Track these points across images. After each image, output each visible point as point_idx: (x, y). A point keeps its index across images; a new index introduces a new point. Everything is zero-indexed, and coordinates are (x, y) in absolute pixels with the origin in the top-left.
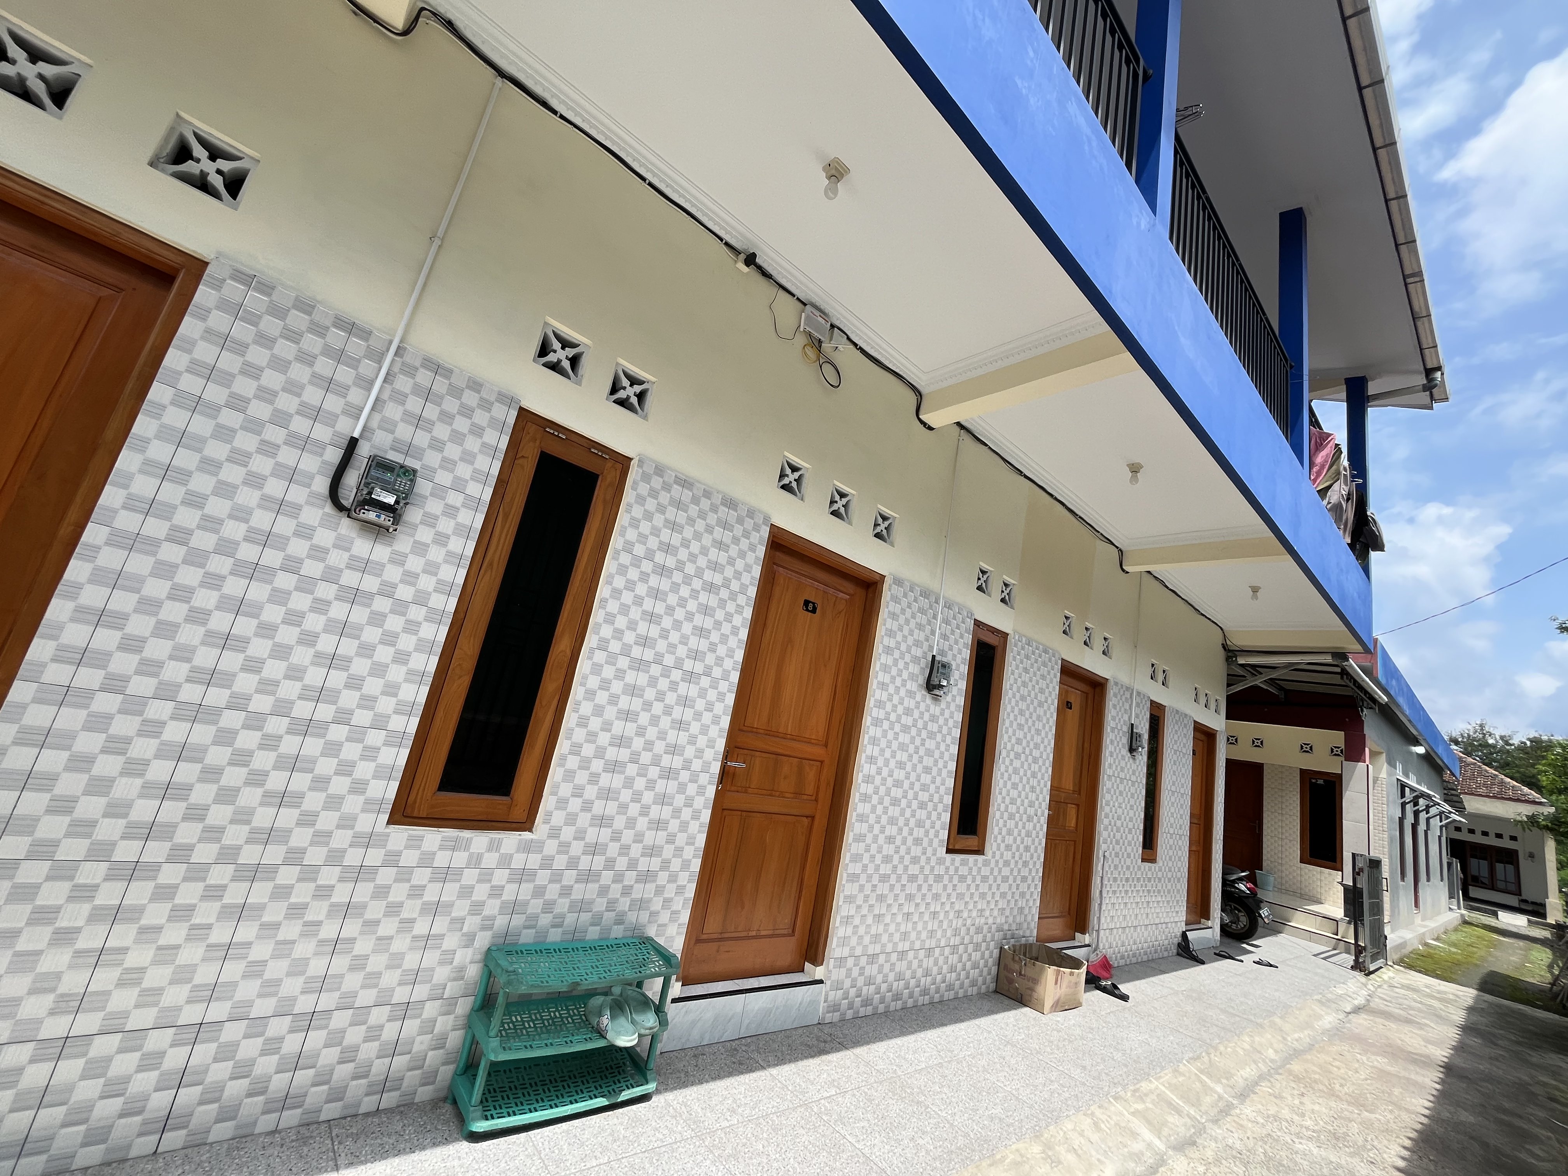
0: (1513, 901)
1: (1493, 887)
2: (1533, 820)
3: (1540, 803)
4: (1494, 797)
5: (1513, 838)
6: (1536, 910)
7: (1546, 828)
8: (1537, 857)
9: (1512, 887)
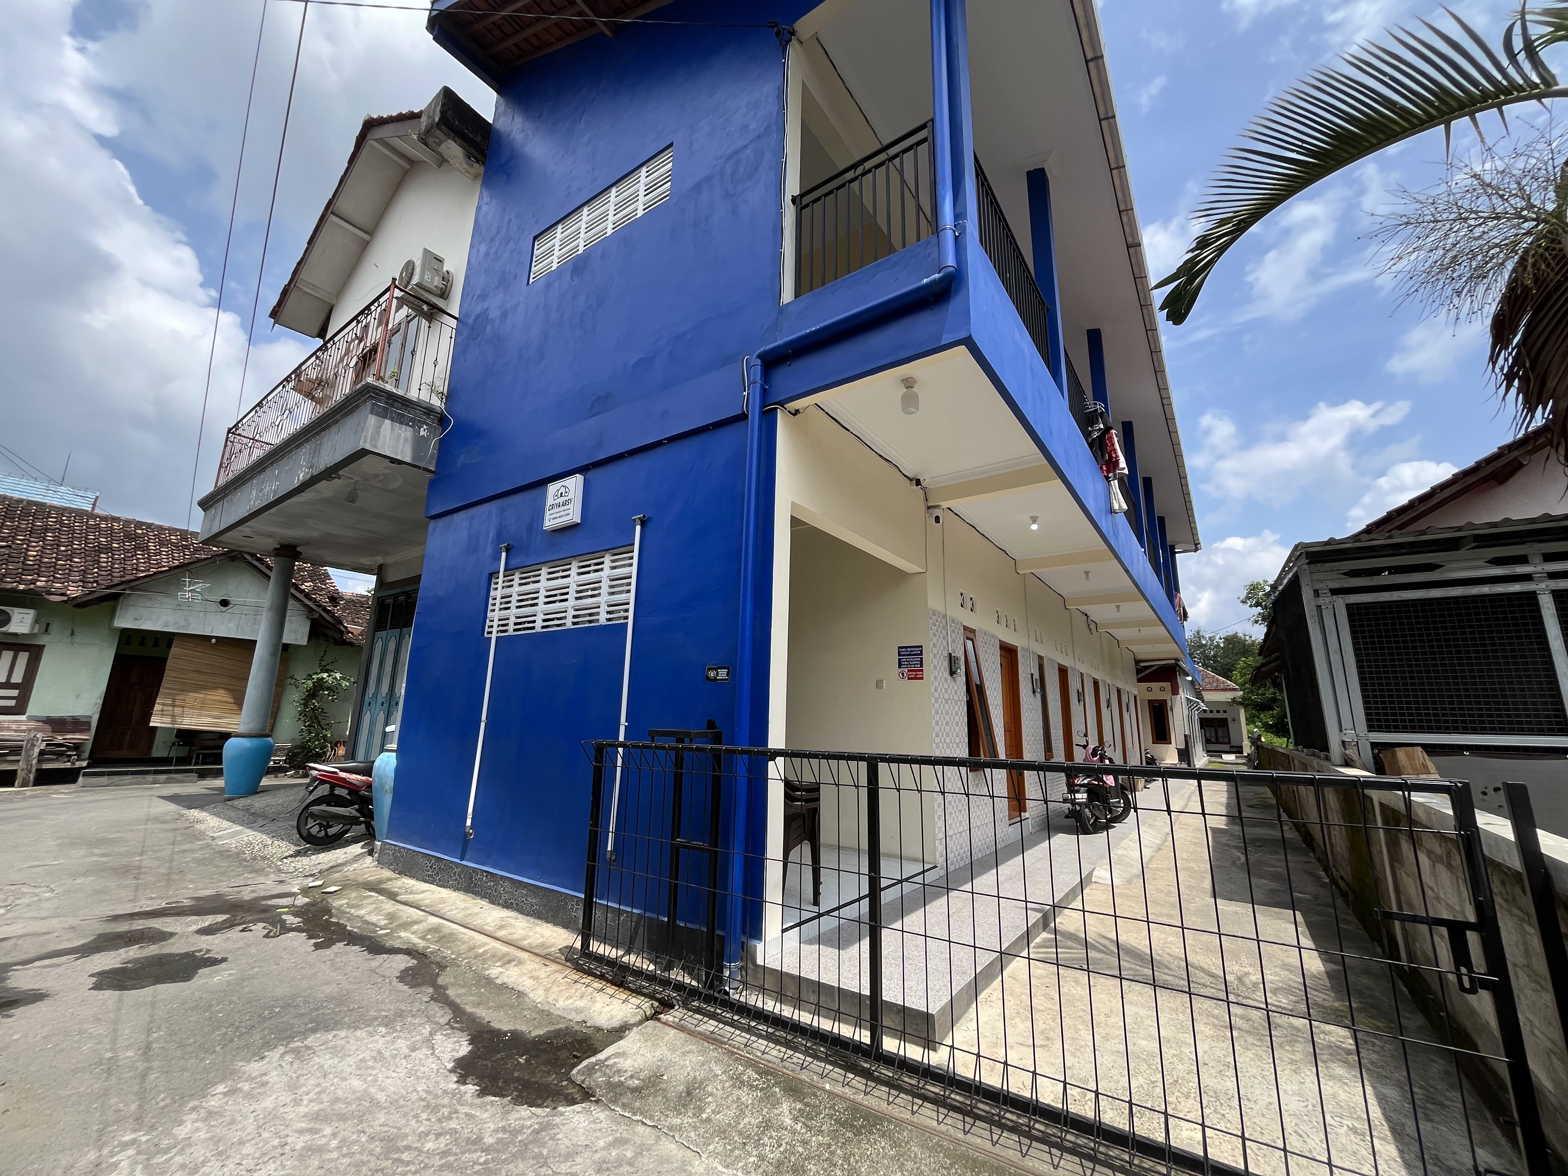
0: (1227, 747)
1: (1217, 742)
2: (1234, 700)
3: (1235, 690)
4: (1215, 690)
5: (1225, 712)
6: (1238, 750)
7: (1240, 703)
8: (1236, 720)
9: (1226, 740)
